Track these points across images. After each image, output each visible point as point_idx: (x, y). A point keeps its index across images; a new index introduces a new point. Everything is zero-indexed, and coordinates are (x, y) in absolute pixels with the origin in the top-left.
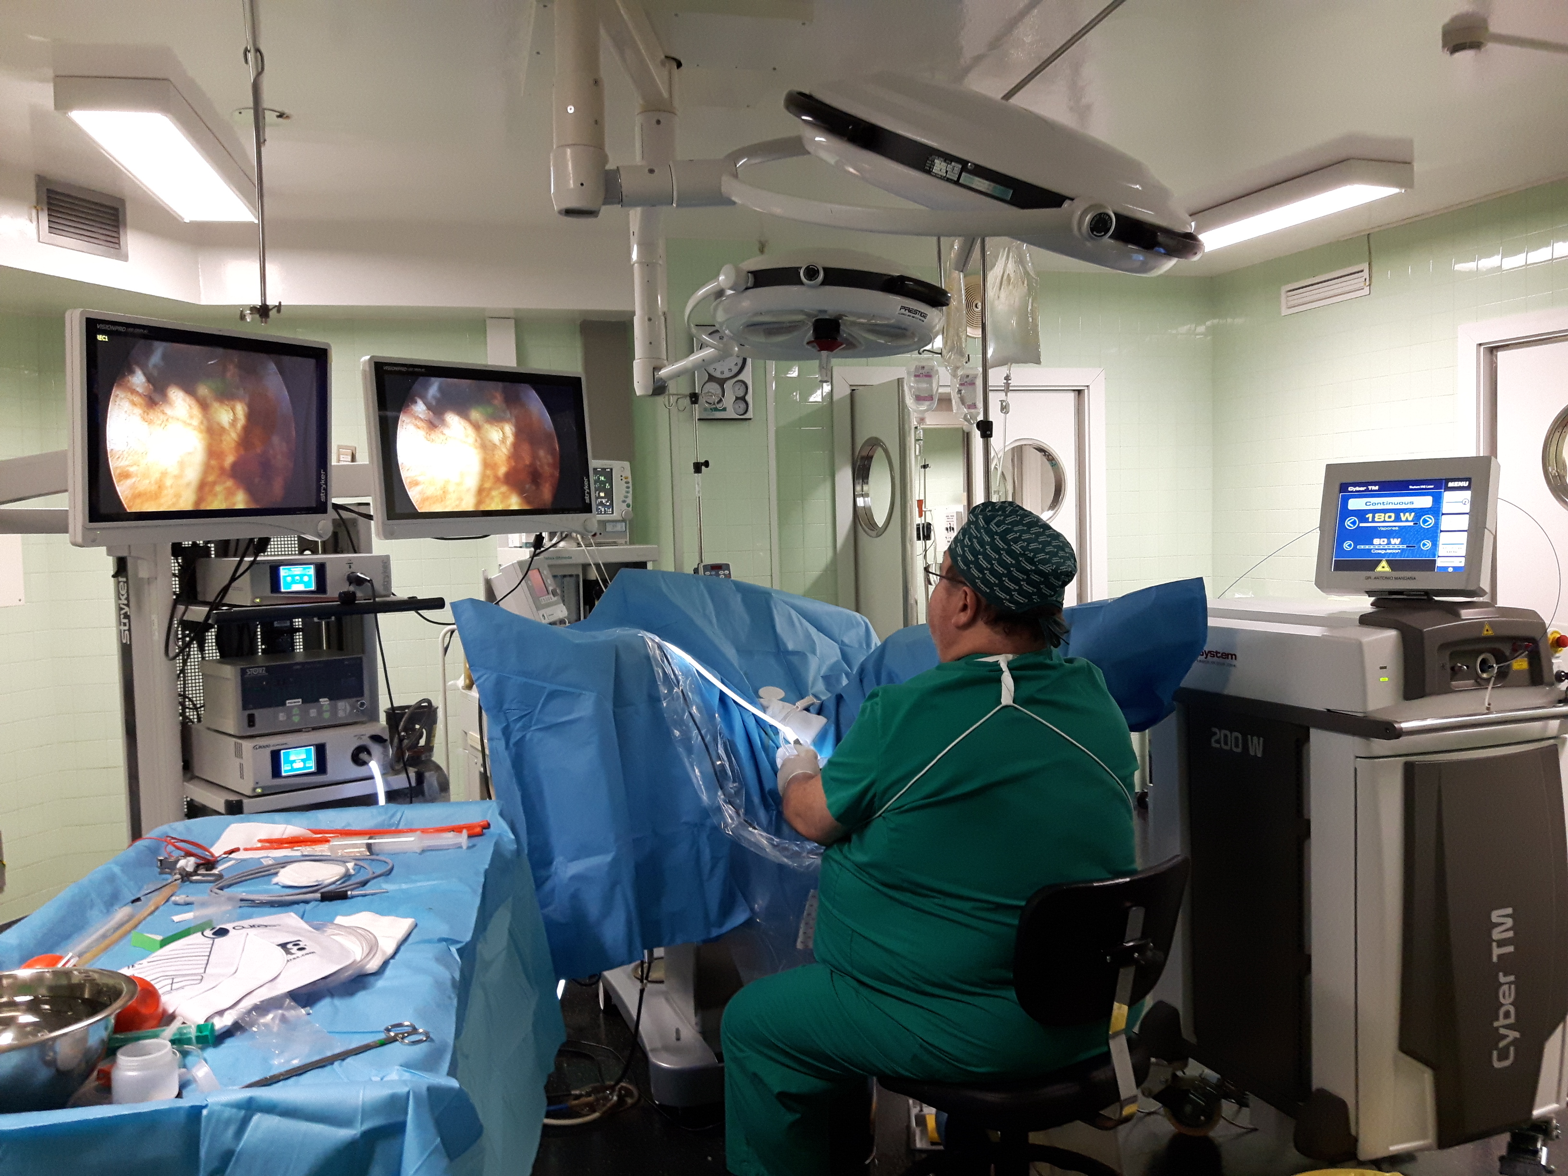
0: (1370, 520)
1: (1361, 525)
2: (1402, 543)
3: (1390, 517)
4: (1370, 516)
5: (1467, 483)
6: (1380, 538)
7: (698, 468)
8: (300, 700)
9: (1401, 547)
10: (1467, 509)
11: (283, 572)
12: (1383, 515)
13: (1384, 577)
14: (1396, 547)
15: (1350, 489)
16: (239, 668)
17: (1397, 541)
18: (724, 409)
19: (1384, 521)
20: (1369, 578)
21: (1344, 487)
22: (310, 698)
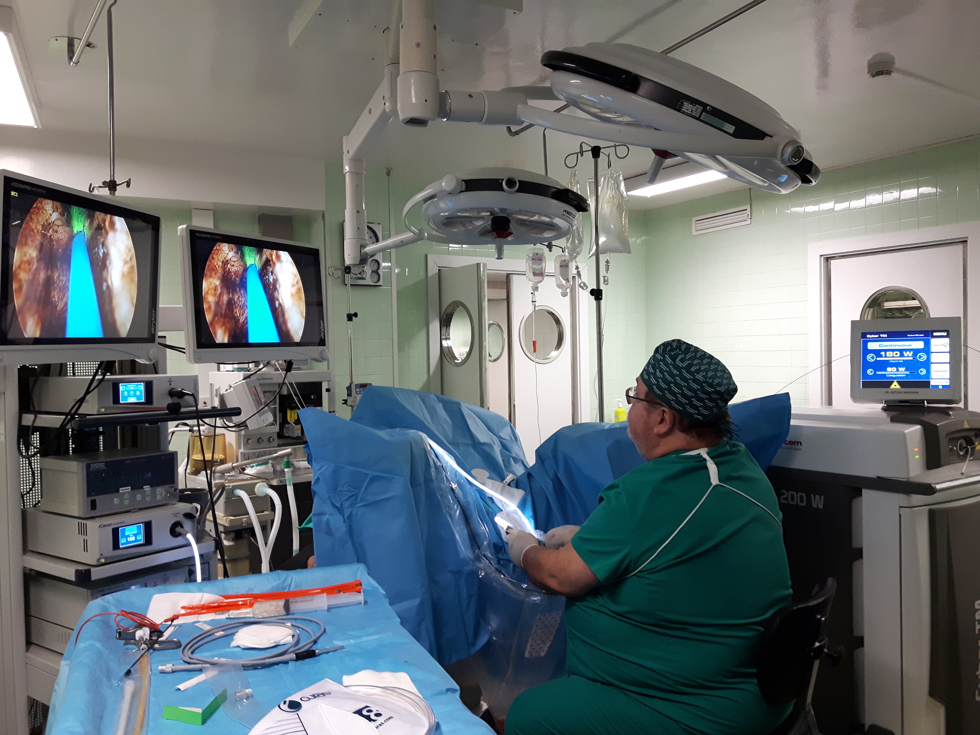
0: (884, 356)
1: (878, 359)
2: (906, 370)
3: (896, 354)
4: (883, 353)
5: (946, 333)
6: (891, 367)
7: (350, 317)
8: (130, 488)
9: (906, 373)
10: (947, 349)
11: (122, 387)
12: (892, 353)
13: (895, 392)
14: (902, 373)
15: (868, 336)
16: (84, 464)
17: (904, 369)
18: (364, 279)
19: (893, 357)
20: (887, 392)
21: (864, 335)
22: (137, 486)
